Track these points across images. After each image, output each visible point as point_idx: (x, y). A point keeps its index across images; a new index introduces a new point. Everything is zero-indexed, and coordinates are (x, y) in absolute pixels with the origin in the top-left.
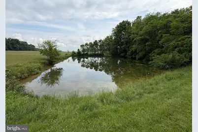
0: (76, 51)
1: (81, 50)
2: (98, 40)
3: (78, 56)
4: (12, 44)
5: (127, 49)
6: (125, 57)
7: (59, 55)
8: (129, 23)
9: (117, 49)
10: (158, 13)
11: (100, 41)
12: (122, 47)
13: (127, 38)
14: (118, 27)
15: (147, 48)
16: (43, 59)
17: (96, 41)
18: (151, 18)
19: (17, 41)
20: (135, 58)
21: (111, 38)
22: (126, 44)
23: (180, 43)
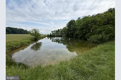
0: (49, 34)
1: (52, 33)
2: (60, 29)
3: (50, 36)
4: (21, 31)
5: (73, 33)
6: (72, 37)
7: (40, 36)
8: (74, 21)
9: (68, 33)
10: (89, 16)
11: (61, 29)
12: (71, 32)
13: (73, 28)
14: (69, 23)
15: (84, 33)
16: (32, 38)
17: (59, 29)
18: (85, 18)
19: (23, 30)
20: (77, 38)
21: (66, 28)
22: (73, 30)
23: (103, 29)
